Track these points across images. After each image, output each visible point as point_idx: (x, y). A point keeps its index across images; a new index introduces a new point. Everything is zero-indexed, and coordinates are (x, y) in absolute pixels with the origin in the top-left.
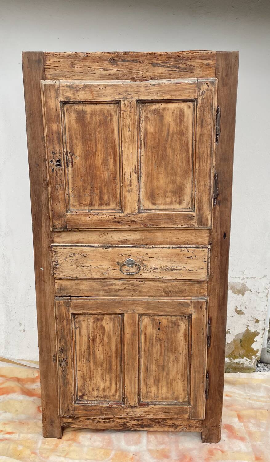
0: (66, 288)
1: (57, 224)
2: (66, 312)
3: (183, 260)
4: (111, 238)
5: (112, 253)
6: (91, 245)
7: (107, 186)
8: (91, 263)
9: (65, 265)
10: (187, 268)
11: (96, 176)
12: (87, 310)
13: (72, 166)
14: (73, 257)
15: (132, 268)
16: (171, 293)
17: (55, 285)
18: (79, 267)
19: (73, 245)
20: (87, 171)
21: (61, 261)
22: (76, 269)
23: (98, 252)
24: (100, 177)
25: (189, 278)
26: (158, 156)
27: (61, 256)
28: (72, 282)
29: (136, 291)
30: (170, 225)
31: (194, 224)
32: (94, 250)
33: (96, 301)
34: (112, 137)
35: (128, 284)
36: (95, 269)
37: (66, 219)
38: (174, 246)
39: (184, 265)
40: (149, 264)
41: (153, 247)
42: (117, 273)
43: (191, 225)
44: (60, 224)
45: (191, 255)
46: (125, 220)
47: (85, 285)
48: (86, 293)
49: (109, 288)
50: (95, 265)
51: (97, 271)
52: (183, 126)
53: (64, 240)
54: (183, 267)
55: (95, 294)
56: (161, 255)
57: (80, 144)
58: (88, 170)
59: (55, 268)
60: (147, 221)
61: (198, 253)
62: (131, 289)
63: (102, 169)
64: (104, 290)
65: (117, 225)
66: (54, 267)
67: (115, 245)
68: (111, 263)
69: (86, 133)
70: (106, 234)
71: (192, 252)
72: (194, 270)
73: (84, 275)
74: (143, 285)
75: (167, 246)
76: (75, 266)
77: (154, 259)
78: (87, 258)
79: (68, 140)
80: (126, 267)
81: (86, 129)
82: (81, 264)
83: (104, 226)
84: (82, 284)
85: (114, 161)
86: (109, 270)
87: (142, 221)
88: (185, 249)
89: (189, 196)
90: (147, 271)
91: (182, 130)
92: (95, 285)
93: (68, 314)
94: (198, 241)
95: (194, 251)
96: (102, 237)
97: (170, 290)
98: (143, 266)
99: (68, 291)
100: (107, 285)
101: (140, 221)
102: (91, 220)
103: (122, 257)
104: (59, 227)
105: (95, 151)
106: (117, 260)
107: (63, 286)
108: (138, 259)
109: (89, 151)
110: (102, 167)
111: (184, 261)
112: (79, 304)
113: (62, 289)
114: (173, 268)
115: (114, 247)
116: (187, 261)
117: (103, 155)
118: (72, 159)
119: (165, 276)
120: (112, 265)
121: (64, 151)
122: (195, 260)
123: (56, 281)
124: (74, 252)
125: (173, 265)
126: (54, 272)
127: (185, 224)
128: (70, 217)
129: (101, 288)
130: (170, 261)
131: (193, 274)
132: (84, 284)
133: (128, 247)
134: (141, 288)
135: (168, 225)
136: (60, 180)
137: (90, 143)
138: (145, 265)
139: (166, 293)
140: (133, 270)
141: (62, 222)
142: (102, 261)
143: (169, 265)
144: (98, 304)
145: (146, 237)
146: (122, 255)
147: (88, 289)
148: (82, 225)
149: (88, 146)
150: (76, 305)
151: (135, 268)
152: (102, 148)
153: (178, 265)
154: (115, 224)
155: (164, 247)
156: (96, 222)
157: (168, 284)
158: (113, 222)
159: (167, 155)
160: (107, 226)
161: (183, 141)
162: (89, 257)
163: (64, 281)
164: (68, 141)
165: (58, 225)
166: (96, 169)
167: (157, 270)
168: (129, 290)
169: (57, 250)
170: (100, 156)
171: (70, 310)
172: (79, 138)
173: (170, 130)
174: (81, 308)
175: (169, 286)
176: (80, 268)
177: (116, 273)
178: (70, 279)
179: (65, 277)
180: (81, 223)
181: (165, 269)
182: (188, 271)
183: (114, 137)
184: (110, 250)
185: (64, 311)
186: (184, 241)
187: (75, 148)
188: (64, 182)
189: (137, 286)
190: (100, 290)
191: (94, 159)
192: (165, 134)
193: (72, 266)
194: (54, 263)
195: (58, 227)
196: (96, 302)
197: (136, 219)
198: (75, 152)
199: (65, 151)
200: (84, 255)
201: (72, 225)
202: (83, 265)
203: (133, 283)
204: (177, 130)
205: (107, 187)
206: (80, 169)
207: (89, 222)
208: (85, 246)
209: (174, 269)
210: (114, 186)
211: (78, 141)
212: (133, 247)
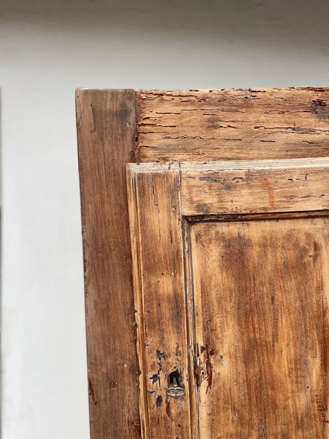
7: (303, 429)
11: (275, 406)
13: (210, 384)
20: (249, 394)
24: (285, 408)
34: (318, 301)
57: (231, 327)
58: (253, 391)
63: (289, 387)
69: (248, 294)
79: (200, 315)
81: (248, 285)
85: (321, 365)
105: (273, 341)
109: (256, 342)
110: (292, 382)
117: (292, 350)
118: (209, 364)
121: (189, 347)
136: (179, 426)
137: (259, 321)
149: (254, 329)
152: (291, 333)
164: (200, 318)
166: (273, 388)
170: (284, 352)
172: (229, 309)
183: (325, 301)
187: (219, 336)
188: (188, 432)
191: (269, 363)
198: (218, 346)
199: (193, 347)
205: (303, 432)
206: (230, 390)
210: (319, 427)
211: (227, 317)
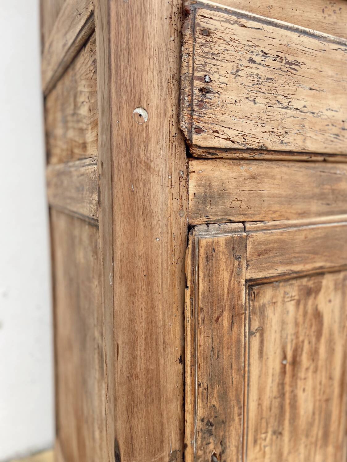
0: (224, 193)
2: (233, 279)
8: (306, 98)
9: (232, 96)
12: (291, 263)
14: (260, 67)
17: (187, 181)
18: (275, 108)
19: (263, 17)
21: (223, 79)
22: (264, 116)
27: (225, 55)
28: (244, 169)
33: (313, 229)
36: (314, 120)
47: (276, 182)
49: (333, 191)
50: (316, 105)
51: (317, 128)
59: (201, 104)
66: (195, 102)
70: (337, 9)
73: (286, 140)
76: (261, 102)
78: (299, 78)
82: (280, 98)
92: (301, 179)
93: (236, 285)
96: (326, 15)
99: (226, 204)
107: (215, 184)
112: (271, 245)
113: (211, 197)
124: (264, 45)
126: (196, 124)
132: (273, 177)
144: (317, 239)
147: (284, 194)
150: (263, 247)
162: (304, 75)
163: (218, 166)
171: (244, 271)
174: (276, 259)
176: (277, 112)
179: (230, 145)
185: (225, 275)
190: (312, 197)
193: (254, 102)
194: (196, 82)
196: (313, 233)
200: (290, 64)
202: (286, 104)
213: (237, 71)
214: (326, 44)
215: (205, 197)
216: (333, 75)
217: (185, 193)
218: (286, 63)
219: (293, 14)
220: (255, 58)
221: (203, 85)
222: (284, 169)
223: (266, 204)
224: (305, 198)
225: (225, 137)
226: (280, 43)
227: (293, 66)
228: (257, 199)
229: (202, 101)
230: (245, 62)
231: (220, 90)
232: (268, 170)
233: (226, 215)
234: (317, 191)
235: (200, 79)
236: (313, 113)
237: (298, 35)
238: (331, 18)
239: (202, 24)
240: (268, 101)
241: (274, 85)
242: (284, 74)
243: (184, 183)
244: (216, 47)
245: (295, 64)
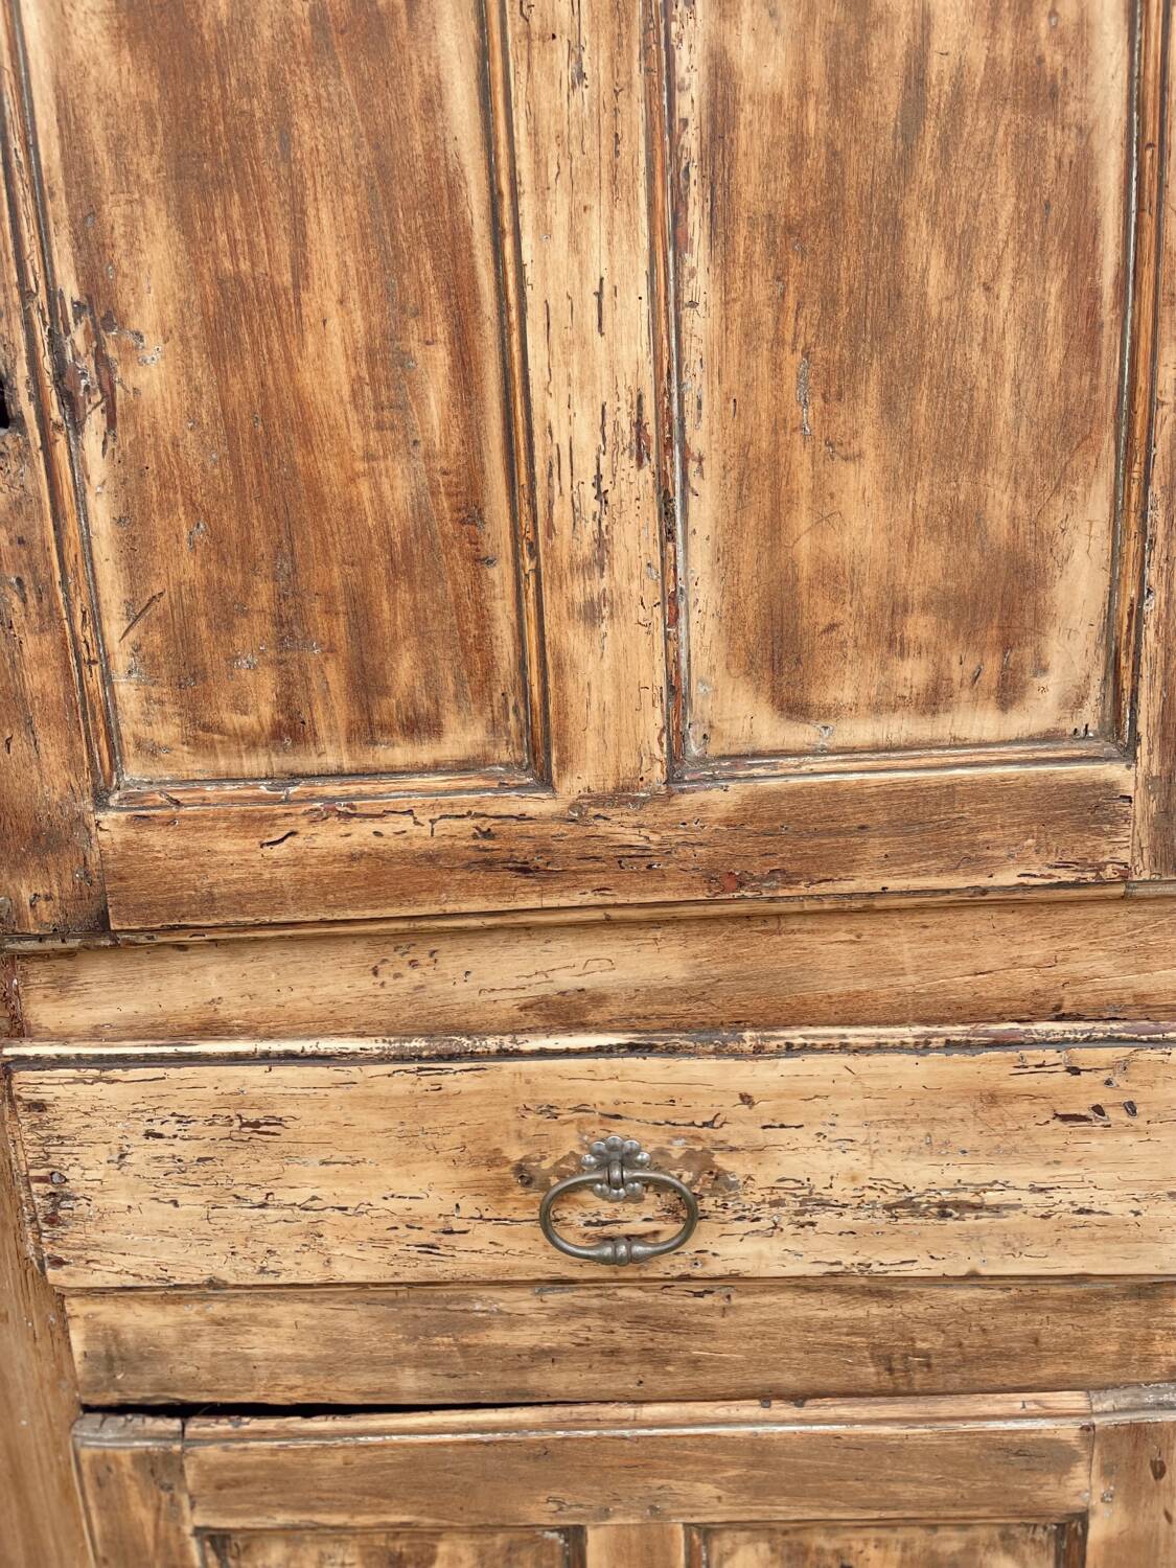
0: (147, 1354)
1: (26, 896)
2: (162, 1523)
3: (1029, 1138)
4: (461, 986)
5: (476, 1100)
6: (309, 1046)
7: (411, 582)
8: (316, 1182)
9: (122, 1201)
10: (1058, 1196)
11: (318, 501)
12: (311, 1509)
13: (111, 422)
14: (177, 1142)
15: (631, 1207)
16: (929, 1365)
17: (66, 1332)
18: (231, 1208)
19: (169, 1050)
20: (235, 461)
21: (90, 1175)
22: (206, 1228)
23: (368, 1097)
24: (351, 509)
25: (1073, 1267)
26: (830, 301)
27: (87, 1135)
28: (191, 1312)
29: (667, 1362)
30: (927, 872)
31: (1124, 856)
32: (337, 1085)
33: (367, 1447)
34: (429, 149)
35: (605, 1313)
36: (347, 1221)
37: (94, 858)
38: (956, 1031)
39: (1041, 1175)
40: (766, 1175)
41: (789, 1046)
42: (518, 1246)
43: (1100, 868)
44: (48, 898)
45: (1099, 1102)
46: (560, 845)
47: (281, 1331)
48: (296, 1380)
49: (465, 1349)
50: (348, 1191)
51: (362, 1236)
52: (1043, 25)
53: (104, 1014)
54: (1033, 1190)
55: (364, 1388)
56: (859, 1102)
57: (159, 231)
58: (245, 450)
59: (52, 1220)
60: (747, 846)
61: (1151, 1084)
62: (627, 1345)
63: (357, 441)
64: (424, 1361)
65: (502, 891)
66: (41, 1216)
67: (492, 1043)
68: (468, 1174)
69: (205, 122)
70: (424, 959)
71: (1104, 1075)
72: (1114, 1208)
73: (272, 1266)
74: (715, 1319)
75: (909, 1033)
76: (192, 1204)
77: (804, 1138)
78: (285, 1147)
79: (61, 196)
80: (582, 1204)
81: (203, 93)
82: (240, 1191)
83: (402, 897)
84: (261, 1324)
85: (453, 368)
86: (457, 1225)
87: (700, 851)
88: (1050, 1056)
89: (1084, 630)
90: (747, 1226)
91: (1041, 60)
92: (354, 1327)
93: (172, 1534)
94: (1144, 983)
95: (1124, 1066)
96: (389, 980)
97: (920, 1345)
98: (713, 1192)
99: (161, 1370)
100: (447, 1326)
101: (683, 852)
102: (298, 862)
103: (553, 1129)
104: (46, 918)
105: (296, 286)
106: (515, 1153)
107: (128, 1336)
108: (677, 1138)
109: (243, 289)
110: (364, 425)
111: (1042, 1142)
112: (248, 1473)
113: (122, 1359)
114: (947, 1196)
115: (488, 1056)
116: (1059, 1141)
117: (358, 315)
118: (100, 357)
119: (886, 1258)
120: (477, 1188)
121: (26, 295)
122: (1128, 1139)
123: (68, 1309)
124: (180, 1103)
125: (953, 1174)
126: (47, 1251)
127: (1053, 859)
128: (127, 844)
129: (404, 1348)
130: (933, 1147)
131: (1106, 1239)
132: (274, 1324)
133: (599, 1051)
134: (706, 1337)
135: (917, 874)
136: (21, 541)
137: (246, 216)
138: (734, 1185)
139: (891, 1370)
140: (641, 1217)
141: (67, 885)
142: (400, 1161)
143: (922, 1175)
144: (383, 1466)
145: (728, 967)
146: (551, 1112)
147: (311, 1355)
148: (224, 896)
149: (233, 242)
150: (228, 1475)
151: (652, 1204)
152: (349, 259)
153: (986, 1175)
154: (489, 879)
155: (880, 1048)
156: (336, 868)
157: (908, 1308)
158: (467, 867)
159: (910, 289)
160: (424, 896)
161: (1042, 153)
162: (299, 1139)
163: (129, 1307)
164: (58, 208)
165: (33, 907)
166: (307, 442)
167: (824, 1218)
168: (613, 1353)
169: (49, 1098)
170: (334, 324)
171: (186, 1511)
172: (147, 176)
173: (937, 66)
174: (265, 1498)
175: (917, 1320)
176: (240, 1218)
177: (509, 1244)
178: (172, 1293)
179: (130, 1281)
180: (212, 885)
181: (888, 1207)
182: (1066, 1216)
183: (450, 148)
184: (458, 1079)
185: (144, 1515)
186: (1036, 992)
187: (125, 265)
188: (49, 563)
189: (673, 1326)
190: (400, 1361)
191: (289, 361)
192: (886, 98)
193: (175, 1203)
194: (35, 1186)
195: (40, 922)
196: (368, 1455)
197: (655, 838)
198: (125, 298)
199: (42, 297)
200: (257, 1124)
201: (150, 904)
202: (258, 1198)
203: (641, 1305)
204: (991, 63)
205: (412, 590)
206: (175, 445)
207: (279, 873)
208: (266, 1058)
209: (958, 1205)
210: (464, 577)
211: (142, 203)
212: (632, 1049)
213: (122, 1157)
214: (354, 1069)
215: (110, 1358)
216: (390, 1125)
217: (64, 1351)
218: (244, 1125)
219: (282, 999)
220: (158, 1128)
221: (52, 1189)
222: (302, 1307)
223: (263, 1373)
224: (375, 1363)
225: (115, 1269)
226: (218, 1091)
227: (264, 1128)
228: (236, 1363)
229: (54, 1214)
230: (137, 1139)
231: (89, 1193)
232: (258, 1310)
233: (166, 1390)
234: (412, 1348)
235: (40, 1180)
236: (345, 1209)
237: (266, 1068)
238: (405, 980)
239: (25, 1096)
240: (210, 1198)
241: (220, 1168)
242: (239, 1145)
243: (58, 1334)
244: (64, 1125)
245: (267, 1124)
